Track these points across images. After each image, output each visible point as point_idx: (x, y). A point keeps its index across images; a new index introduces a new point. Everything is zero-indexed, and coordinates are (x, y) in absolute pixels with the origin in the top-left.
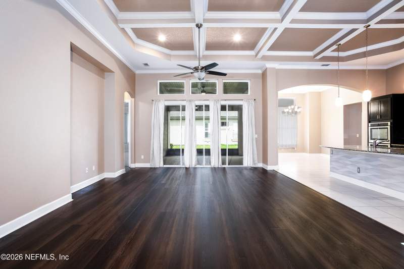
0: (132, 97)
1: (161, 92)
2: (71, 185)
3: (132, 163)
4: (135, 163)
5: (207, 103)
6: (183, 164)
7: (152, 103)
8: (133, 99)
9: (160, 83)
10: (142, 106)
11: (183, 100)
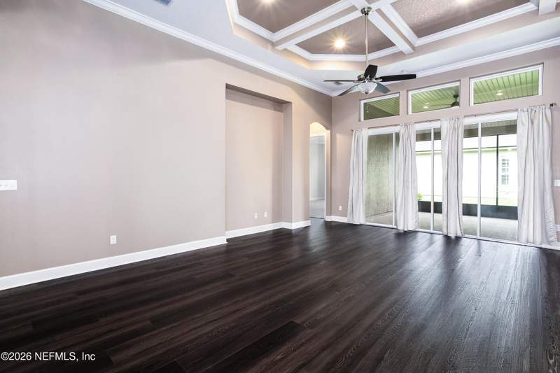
0: (327, 129)
1: (367, 117)
2: (226, 230)
3: (327, 215)
4: (331, 215)
5: (436, 125)
6: (396, 224)
7: (352, 134)
8: (329, 131)
9: (365, 104)
10: (340, 138)
11: (396, 125)
